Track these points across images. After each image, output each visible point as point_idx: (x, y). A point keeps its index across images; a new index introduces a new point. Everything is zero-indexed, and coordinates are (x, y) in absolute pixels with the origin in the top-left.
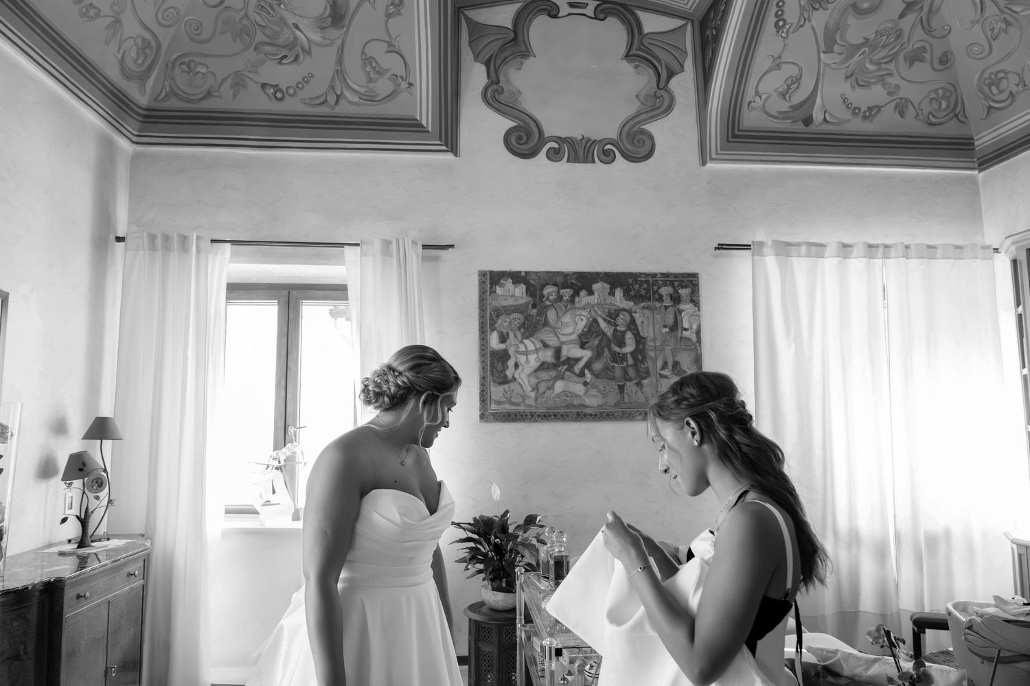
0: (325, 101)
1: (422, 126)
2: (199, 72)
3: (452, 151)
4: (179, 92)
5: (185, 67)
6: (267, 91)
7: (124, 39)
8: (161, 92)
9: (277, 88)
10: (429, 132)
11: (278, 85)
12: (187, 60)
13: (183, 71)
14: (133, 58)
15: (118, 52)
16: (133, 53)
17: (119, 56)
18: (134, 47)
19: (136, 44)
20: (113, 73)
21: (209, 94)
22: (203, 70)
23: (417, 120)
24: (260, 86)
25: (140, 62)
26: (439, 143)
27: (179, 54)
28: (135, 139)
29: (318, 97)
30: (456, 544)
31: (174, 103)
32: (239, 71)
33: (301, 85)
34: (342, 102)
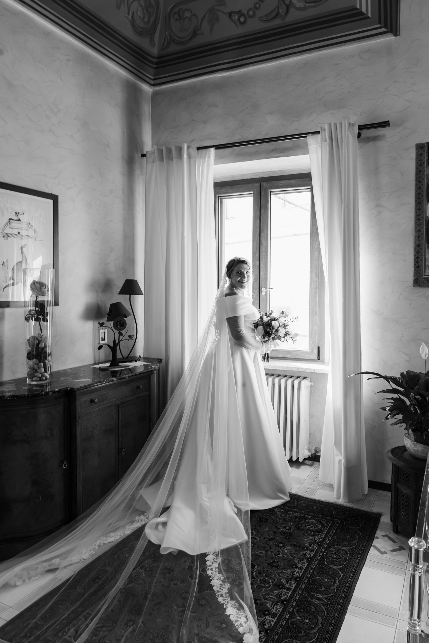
0: (278, 14)
1: (362, 13)
2: (186, 17)
3: (391, 31)
4: (176, 38)
5: (176, 16)
6: (233, 18)
7: (130, 3)
8: (165, 42)
9: (240, 13)
10: (368, 18)
11: (240, 11)
12: (177, 10)
13: (176, 20)
14: (140, 17)
15: (129, 14)
16: (140, 14)
17: (130, 17)
18: (140, 8)
19: (141, 5)
20: (128, 32)
21: (195, 33)
22: (187, 14)
23: (357, 9)
24: (228, 15)
25: (146, 20)
26: (379, 26)
27: (172, 6)
28: (152, 82)
29: (272, 12)
30: (382, 394)
31: (174, 48)
32: (212, 8)
33: (257, 6)
34: (292, 10)
